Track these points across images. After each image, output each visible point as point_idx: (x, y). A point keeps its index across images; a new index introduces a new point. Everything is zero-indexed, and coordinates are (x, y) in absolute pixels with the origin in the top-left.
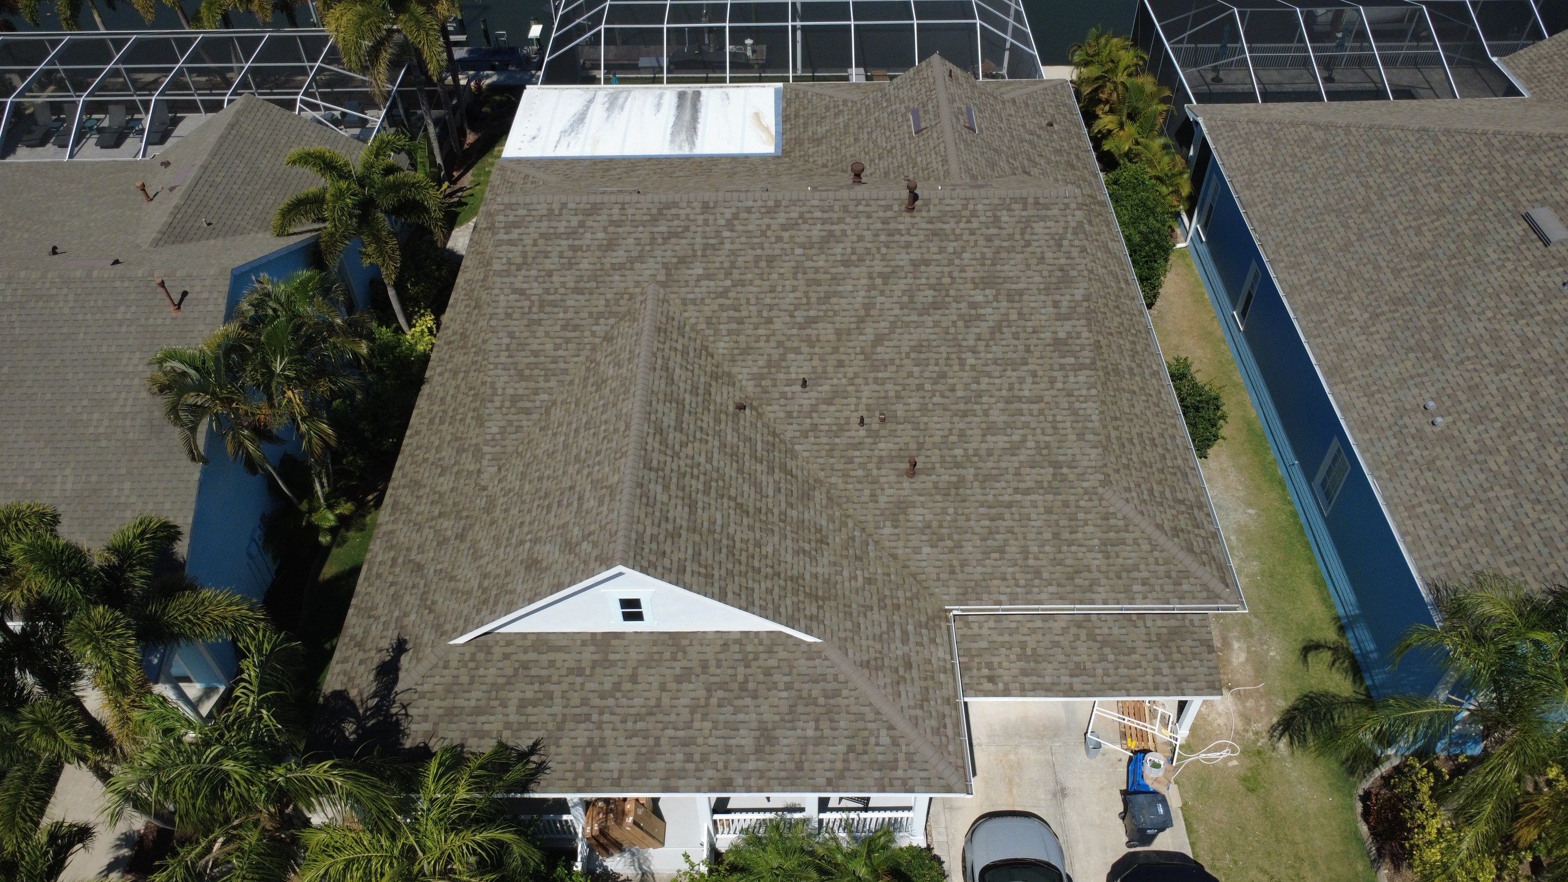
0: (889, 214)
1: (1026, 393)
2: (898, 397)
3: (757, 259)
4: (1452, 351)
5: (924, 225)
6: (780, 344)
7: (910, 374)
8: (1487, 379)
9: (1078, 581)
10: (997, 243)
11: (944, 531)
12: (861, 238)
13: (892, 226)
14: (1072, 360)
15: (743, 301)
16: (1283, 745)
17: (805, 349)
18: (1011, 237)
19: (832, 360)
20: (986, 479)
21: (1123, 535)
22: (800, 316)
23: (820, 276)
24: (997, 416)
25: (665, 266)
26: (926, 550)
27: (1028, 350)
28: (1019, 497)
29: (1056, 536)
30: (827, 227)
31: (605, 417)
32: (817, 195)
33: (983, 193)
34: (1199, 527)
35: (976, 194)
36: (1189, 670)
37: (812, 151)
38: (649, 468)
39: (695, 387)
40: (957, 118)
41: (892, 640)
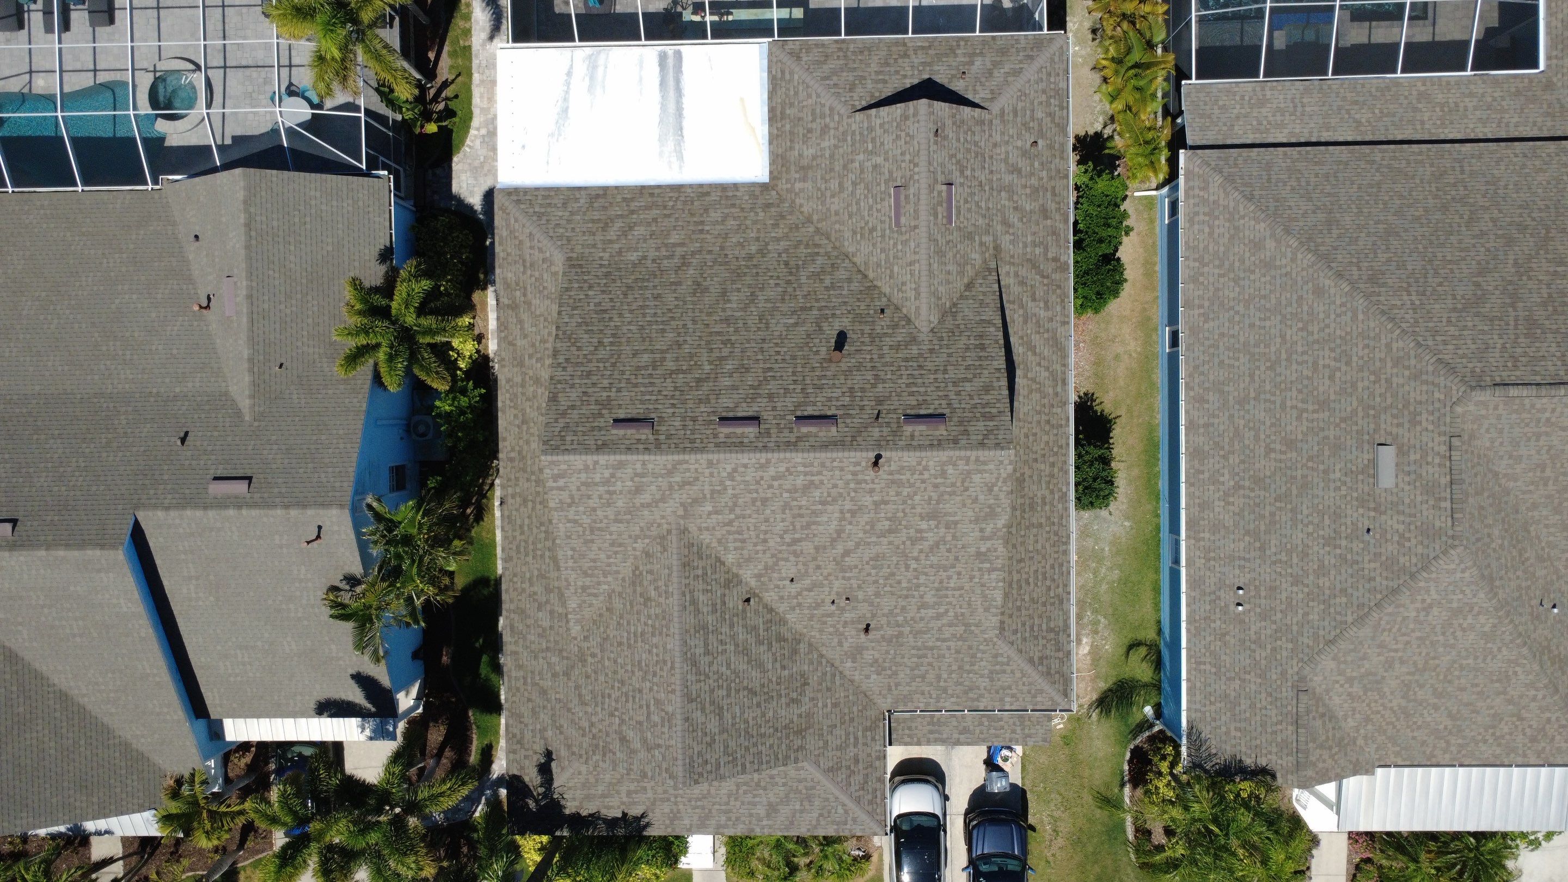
0: (858, 468)
1: (952, 585)
2: (859, 587)
3: (754, 501)
4: (1273, 550)
5: (885, 477)
6: (773, 556)
7: (869, 574)
8: (1284, 586)
9: (971, 695)
10: (942, 489)
11: (887, 665)
12: (835, 486)
13: (860, 477)
14: (988, 565)
15: (745, 528)
16: (1095, 716)
17: (792, 558)
18: (953, 485)
19: (812, 565)
20: (916, 634)
21: (1005, 667)
22: (788, 538)
23: (802, 511)
24: (929, 599)
25: (682, 504)
26: (874, 676)
27: (957, 559)
28: (939, 643)
29: (960, 668)
30: (809, 478)
31: (655, 640)
32: (800, 455)
33: (935, 453)
34: (1059, 650)
35: (929, 454)
36: (1033, 731)
37: (798, 186)
38: (691, 701)
39: (714, 605)
40: (936, 215)
41: (848, 746)
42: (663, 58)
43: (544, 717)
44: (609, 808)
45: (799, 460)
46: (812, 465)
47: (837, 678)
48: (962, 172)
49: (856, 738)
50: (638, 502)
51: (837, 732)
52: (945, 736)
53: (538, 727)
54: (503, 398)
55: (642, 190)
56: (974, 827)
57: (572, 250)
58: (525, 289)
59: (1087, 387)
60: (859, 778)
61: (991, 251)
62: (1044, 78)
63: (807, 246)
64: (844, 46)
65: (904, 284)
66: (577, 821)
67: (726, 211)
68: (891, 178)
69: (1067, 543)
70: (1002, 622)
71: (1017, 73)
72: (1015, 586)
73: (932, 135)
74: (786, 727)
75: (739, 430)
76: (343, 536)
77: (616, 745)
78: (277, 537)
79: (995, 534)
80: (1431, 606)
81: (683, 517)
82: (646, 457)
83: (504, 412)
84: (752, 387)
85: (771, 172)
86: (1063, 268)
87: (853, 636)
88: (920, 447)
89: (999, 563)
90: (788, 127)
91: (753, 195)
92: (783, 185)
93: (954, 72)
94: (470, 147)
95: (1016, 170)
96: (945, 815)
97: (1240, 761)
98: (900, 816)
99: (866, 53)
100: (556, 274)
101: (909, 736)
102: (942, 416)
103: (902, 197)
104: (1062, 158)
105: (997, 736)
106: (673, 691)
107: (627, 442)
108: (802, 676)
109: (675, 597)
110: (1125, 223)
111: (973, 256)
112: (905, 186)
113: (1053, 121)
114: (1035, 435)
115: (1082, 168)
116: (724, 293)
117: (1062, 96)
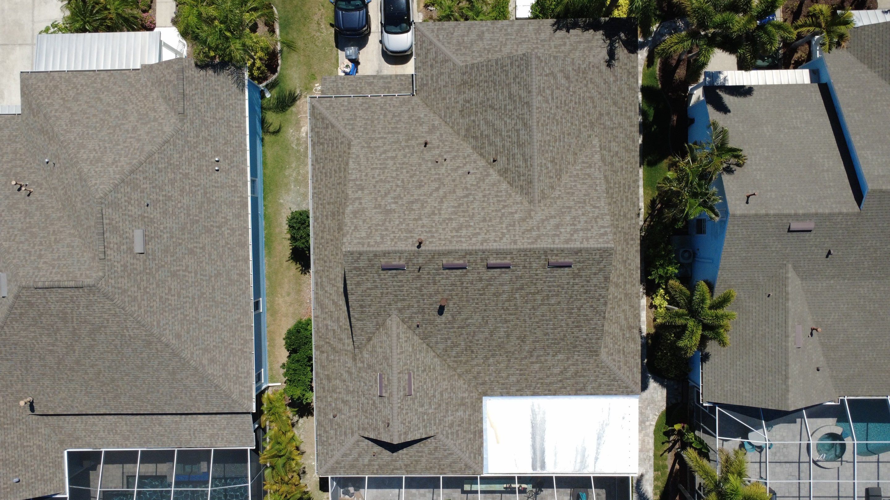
0: (431, 240)
1: (377, 171)
2: (430, 169)
3: (490, 220)
4: (199, 193)
5: (415, 235)
6: (479, 187)
7: (425, 177)
8: (193, 173)
9: (367, 106)
10: (383, 228)
11: (415, 123)
12: (444, 229)
13: (429, 235)
14: (357, 183)
15: (496, 204)
16: (298, 92)
17: (469, 186)
18: (376, 230)
20: (398, 142)
21: (347, 122)
22: (471, 198)
24: (390, 162)
25: (532, 218)
26: (422, 116)
27: (375, 186)
28: (385, 136)
29: (373, 122)
31: (548, 138)
32: (464, 248)
33: (387, 249)
34: (318, 132)
35: (390, 249)
36: (332, 84)
37: (466, 395)
38: (527, 103)
39: (514, 159)
40: (388, 379)
41: (437, 75)
42: (543, 466)
43: (615, 89)
44: (577, 35)
45: (464, 245)
46: (457, 242)
47: (443, 115)
48: (374, 402)
49: (432, 79)
50: (558, 220)
51: (443, 83)
52: (382, 81)
53: (618, 83)
54: (637, 275)
55: (555, 393)
56: (365, 26)
57: (596, 360)
58: (623, 338)
59: (305, 278)
60: (431, 56)
61: (358, 358)
62: (330, 452)
63: (461, 361)
64: (441, 471)
65: (406, 341)
66: (596, 27)
67: (507, 381)
68: (413, 400)
69: (314, 193)
70: (349, 148)
71: (345, 455)
72: (343, 169)
73: (391, 424)
74: (473, 86)
75: (499, 261)
76: (733, 197)
77: (572, 74)
78: (773, 197)
79: (353, 201)
80: (113, 164)
81: (531, 210)
82: (552, 246)
83: (637, 267)
84: (491, 285)
85: (482, 402)
86: (318, 347)
87: (433, 140)
88: (395, 252)
89: (351, 184)
90: (472, 427)
91: (492, 390)
92: (475, 395)
93: (380, 456)
94: (655, 415)
95: (345, 402)
96: (382, 32)
97: (215, 72)
98: (407, 31)
99: (428, 467)
100: (605, 347)
101: (402, 80)
102: (384, 269)
103: (407, 389)
104: (320, 408)
105: (352, 81)
106: (538, 108)
107: (563, 255)
108: (463, 116)
109: (536, 164)
110: (285, 370)
111: (367, 356)
112: (406, 395)
113: (325, 428)
114: (332, 255)
115: (309, 401)
116: (508, 336)
117: (320, 442)
